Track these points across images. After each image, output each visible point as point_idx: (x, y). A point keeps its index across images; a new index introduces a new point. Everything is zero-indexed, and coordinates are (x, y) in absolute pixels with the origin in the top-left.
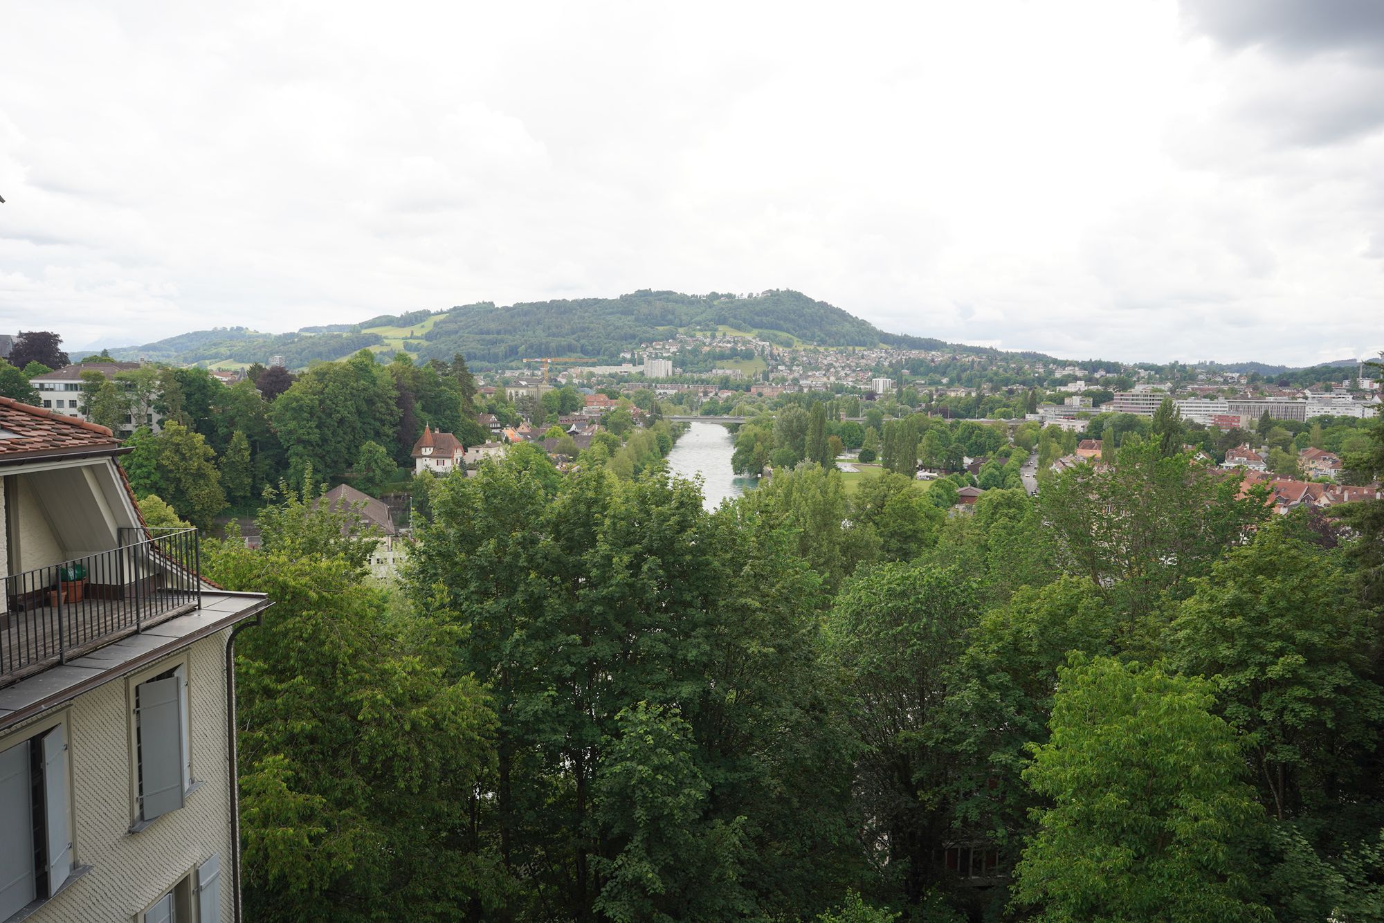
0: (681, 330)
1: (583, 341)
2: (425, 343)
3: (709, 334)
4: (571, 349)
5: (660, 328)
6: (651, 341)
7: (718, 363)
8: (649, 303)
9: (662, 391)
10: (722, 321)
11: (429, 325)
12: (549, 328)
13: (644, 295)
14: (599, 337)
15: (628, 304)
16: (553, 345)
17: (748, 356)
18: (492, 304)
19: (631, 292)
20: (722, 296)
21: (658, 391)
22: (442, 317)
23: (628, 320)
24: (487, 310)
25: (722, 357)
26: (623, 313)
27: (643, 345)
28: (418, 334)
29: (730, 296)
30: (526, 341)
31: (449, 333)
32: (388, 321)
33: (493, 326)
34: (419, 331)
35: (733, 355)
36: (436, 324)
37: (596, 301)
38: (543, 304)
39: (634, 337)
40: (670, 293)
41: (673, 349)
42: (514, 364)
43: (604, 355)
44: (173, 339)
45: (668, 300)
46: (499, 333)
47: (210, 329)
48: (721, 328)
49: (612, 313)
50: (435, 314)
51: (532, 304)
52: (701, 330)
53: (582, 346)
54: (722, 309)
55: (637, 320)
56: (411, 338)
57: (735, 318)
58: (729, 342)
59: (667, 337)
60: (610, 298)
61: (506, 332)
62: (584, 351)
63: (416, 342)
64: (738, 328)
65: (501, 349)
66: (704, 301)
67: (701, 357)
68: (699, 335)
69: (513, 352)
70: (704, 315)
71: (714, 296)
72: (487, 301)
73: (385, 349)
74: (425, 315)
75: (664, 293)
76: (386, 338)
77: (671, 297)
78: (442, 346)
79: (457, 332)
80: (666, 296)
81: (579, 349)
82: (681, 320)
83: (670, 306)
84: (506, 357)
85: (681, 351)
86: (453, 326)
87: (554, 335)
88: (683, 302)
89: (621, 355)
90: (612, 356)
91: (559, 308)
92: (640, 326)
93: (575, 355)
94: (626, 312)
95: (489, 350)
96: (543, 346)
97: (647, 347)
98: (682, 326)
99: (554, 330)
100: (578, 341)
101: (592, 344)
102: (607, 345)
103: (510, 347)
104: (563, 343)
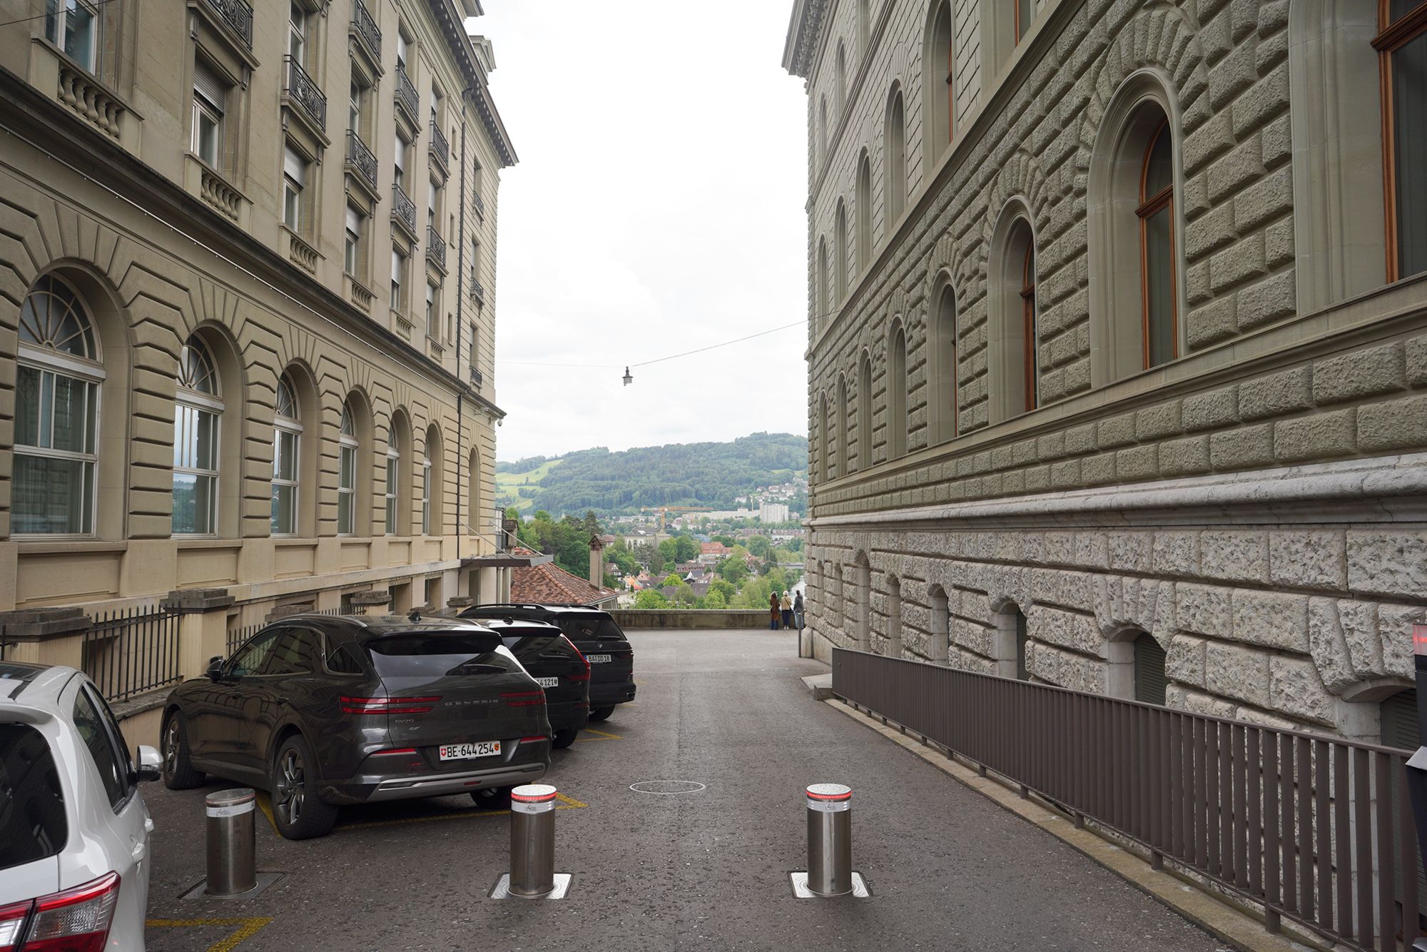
0: (798, 473)
1: (697, 486)
2: (540, 490)
4: (685, 494)
5: (776, 472)
6: (767, 485)
8: (765, 446)
9: (778, 537)
11: (543, 472)
12: (663, 473)
13: (760, 439)
14: (715, 482)
15: (743, 448)
16: (667, 490)
18: (606, 449)
19: (746, 435)
21: (774, 537)
22: (557, 463)
23: (744, 464)
24: (602, 455)
26: (737, 457)
27: (759, 489)
28: (532, 480)
30: (640, 486)
31: (564, 479)
32: (504, 467)
33: (607, 472)
34: (534, 477)
36: (551, 471)
37: (711, 445)
38: (657, 449)
39: (749, 481)
40: (786, 435)
41: (790, 493)
42: (628, 510)
43: (719, 499)
45: (784, 443)
46: (613, 478)
49: (727, 457)
50: (550, 460)
51: (646, 449)
53: (697, 491)
55: (752, 463)
56: (526, 484)
59: (784, 481)
60: (725, 441)
61: (620, 477)
62: (698, 496)
63: (530, 488)
65: (616, 494)
69: (627, 498)
72: (601, 446)
74: (541, 460)
75: (780, 435)
76: (501, 484)
77: (787, 440)
78: (557, 492)
79: (571, 478)
80: (782, 438)
81: (694, 494)
82: (798, 464)
83: (786, 448)
84: (620, 503)
85: (797, 495)
86: (567, 473)
87: (668, 480)
89: (737, 500)
90: (727, 501)
91: (673, 453)
92: (756, 470)
93: (690, 501)
94: (742, 456)
95: (603, 496)
96: (658, 492)
97: (763, 491)
98: (797, 469)
99: (669, 475)
100: (692, 486)
101: (707, 489)
102: (722, 490)
103: (624, 492)
104: (678, 488)
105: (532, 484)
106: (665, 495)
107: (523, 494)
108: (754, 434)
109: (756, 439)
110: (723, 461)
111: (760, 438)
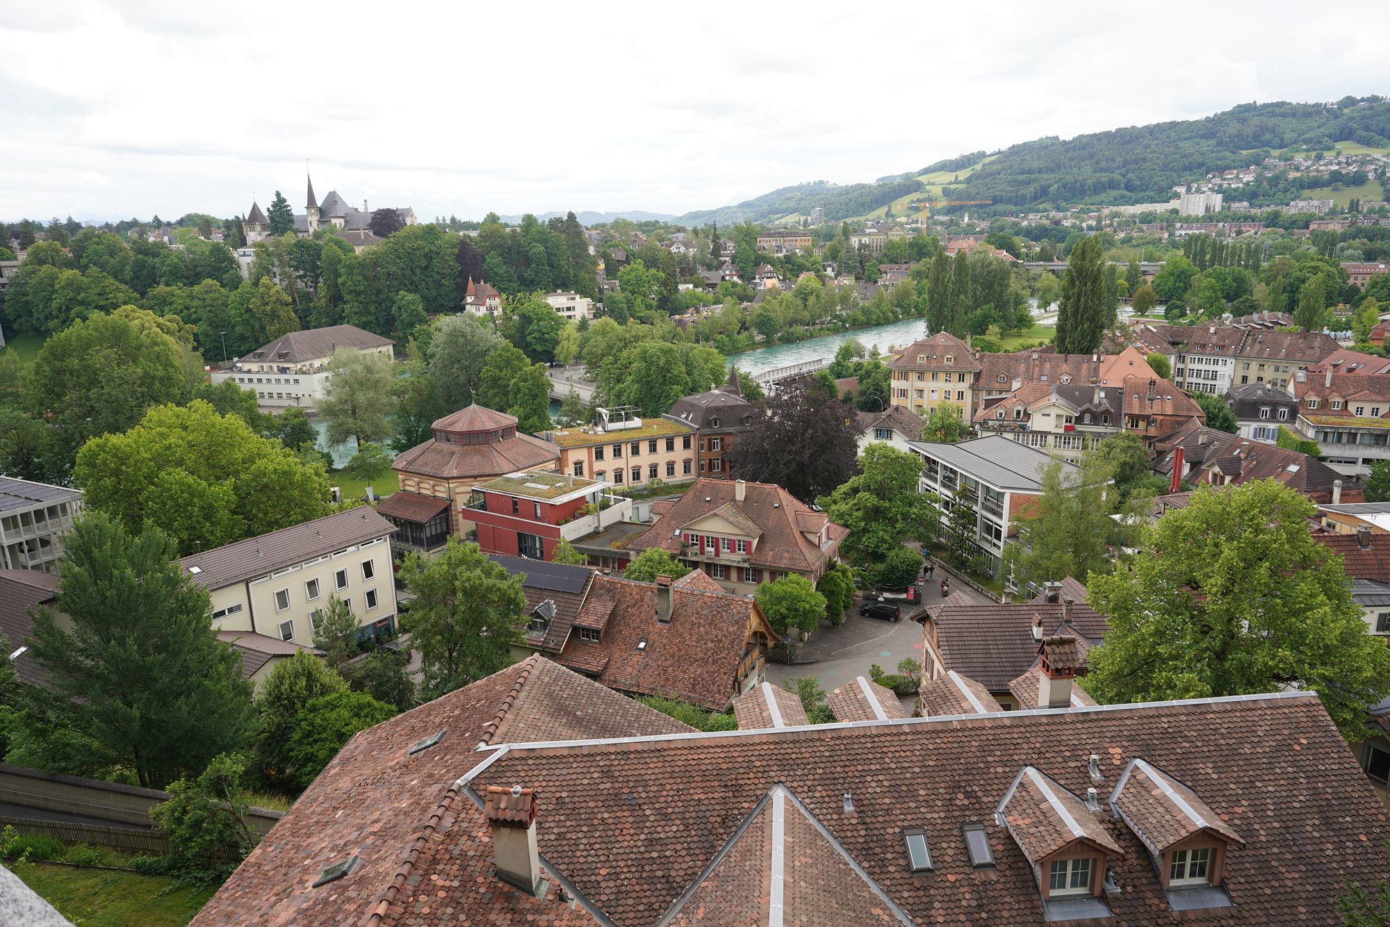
0: (1276, 152)
1: (1130, 176)
2: (961, 186)
3: (1314, 154)
4: (1112, 185)
5: (1244, 152)
6: (1221, 170)
7: (1307, 193)
8: (1244, 120)
10: (1345, 134)
11: (978, 167)
12: (1098, 163)
14: (1154, 169)
15: (1211, 128)
16: (1090, 182)
17: (1359, 180)
18: (1057, 138)
20: (1363, 100)
22: (995, 158)
23: (1207, 145)
24: (1047, 145)
25: (1315, 184)
26: (1201, 137)
27: (1210, 176)
28: (961, 178)
29: (1374, 99)
30: (1062, 179)
31: (988, 175)
32: (943, 167)
33: (1036, 164)
34: (963, 175)
35: (1336, 180)
36: (984, 166)
37: (1173, 125)
38: (1107, 135)
39: (1203, 165)
40: (1280, 104)
41: (1248, 178)
42: (1041, 207)
43: (1152, 189)
44: (766, 196)
46: (1040, 171)
47: (796, 184)
48: (1339, 145)
49: (1190, 138)
50: (989, 156)
51: (1094, 135)
52: (1307, 150)
53: (1129, 181)
54: (1351, 119)
55: (1219, 144)
56: (955, 183)
57: (1367, 129)
58: (1339, 163)
59: (1246, 166)
60: (1192, 119)
61: (1048, 170)
62: (1129, 187)
63: (953, 187)
64: (1368, 143)
65: (1032, 189)
66: (1328, 111)
67: (1281, 186)
68: (1299, 158)
69: (1043, 194)
70: (1322, 130)
71: (1350, 101)
72: (1051, 135)
73: (922, 196)
74: (982, 155)
75: (1273, 105)
76: (933, 184)
77: (1278, 110)
79: (995, 174)
80: (1273, 109)
81: (1123, 186)
82: (1282, 140)
83: (1271, 122)
84: (1035, 198)
85: (1256, 180)
86: (997, 168)
87: (1102, 170)
88: (1294, 115)
89: (1175, 189)
90: (1161, 190)
91: (1126, 137)
92: (1218, 151)
93: (1116, 193)
94: (1206, 136)
95: (1018, 191)
96: (1078, 184)
97: (1214, 177)
98: (1281, 147)
99: (1103, 164)
100: (1124, 176)
101: (1141, 179)
102: (1157, 179)
103: (1041, 186)
104: (1103, 179)
105: (960, 182)
106: (1086, 188)
107: (946, 192)
108: (1239, 106)
109: (1240, 112)
110: (1181, 144)
111: (1246, 111)
